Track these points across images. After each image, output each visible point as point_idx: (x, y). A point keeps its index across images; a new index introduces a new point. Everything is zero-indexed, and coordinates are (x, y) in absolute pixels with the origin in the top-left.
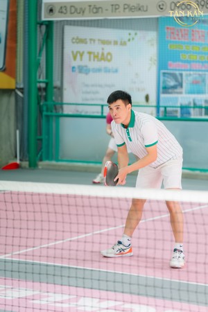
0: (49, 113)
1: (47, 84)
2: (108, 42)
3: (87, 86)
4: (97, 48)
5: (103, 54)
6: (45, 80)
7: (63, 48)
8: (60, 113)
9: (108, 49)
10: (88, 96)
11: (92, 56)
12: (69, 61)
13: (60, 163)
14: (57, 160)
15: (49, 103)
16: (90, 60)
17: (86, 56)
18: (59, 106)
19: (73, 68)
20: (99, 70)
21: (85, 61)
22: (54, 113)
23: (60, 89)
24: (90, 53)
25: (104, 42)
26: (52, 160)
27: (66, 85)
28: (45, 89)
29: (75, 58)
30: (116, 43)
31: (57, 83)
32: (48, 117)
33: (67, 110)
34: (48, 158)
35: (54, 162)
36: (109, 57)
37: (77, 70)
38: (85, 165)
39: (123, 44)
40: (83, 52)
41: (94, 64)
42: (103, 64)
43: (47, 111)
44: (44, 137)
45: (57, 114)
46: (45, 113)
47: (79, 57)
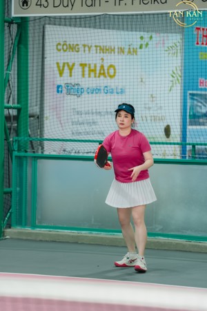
0: (22, 154)
1: (19, 110)
2: (110, 50)
3: (79, 113)
4: (93, 58)
5: (102, 67)
6: (16, 105)
7: (43, 58)
8: (39, 154)
9: (110, 59)
10: (81, 128)
11: (87, 69)
12: (53, 77)
13: (37, 230)
14: (34, 226)
15: (23, 138)
16: (83, 75)
17: (77, 70)
18: (36, 144)
19: (58, 87)
20: (96, 90)
21: (77, 77)
22: (29, 154)
23: (39, 118)
24: (83, 65)
25: (103, 50)
26: (26, 225)
27: (47, 113)
28: (16, 118)
29: (61, 74)
30: (121, 50)
31: (34, 109)
32: (19, 158)
33: (50, 148)
34: (19, 223)
35: (28, 229)
36: (112, 71)
37: (65, 91)
38: (75, 233)
39: (132, 52)
40: (74, 65)
41: (88, 82)
42: (102, 82)
43: (19, 150)
44: (14, 189)
45: (36, 155)
46: (15, 153)
47: (66, 71)
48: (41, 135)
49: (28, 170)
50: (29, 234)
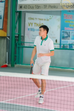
0: (19, 46)
1: (19, 35)
2: (42, 20)
3: (34, 36)
4: (38, 22)
5: (40, 24)
6: (18, 33)
7: (25, 22)
8: (23, 46)
11: (36, 24)
12: (27, 26)
13: (23, 65)
14: (22, 64)
15: (19, 42)
16: (35, 26)
17: (34, 25)
18: (23, 43)
19: (29, 29)
22: (21, 46)
23: (24, 37)
24: (35, 23)
25: (40, 19)
27: (26, 36)
28: (18, 37)
29: (29, 25)
30: (45, 20)
31: (22, 35)
32: (19, 47)
33: (26, 45)
34: (18, 63)
35: (21, 65)
37: (30, 30)
39: (48, 20)
40: (33, 23)
43: (19, 45)
44: (17, 55)
45: (22, 46)
46: (18, 46)
47: (31, 25)
48: (24, 41)
49: (21, 50)
50: (21, 66)
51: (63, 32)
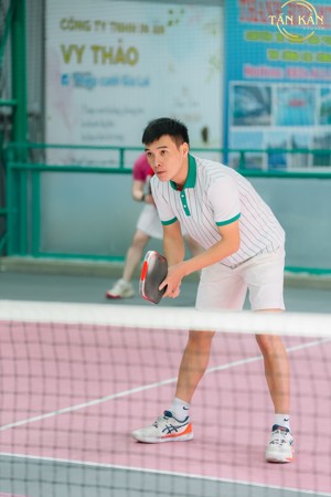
0: (20, 165)
1: (14, 108)
2: (131, 28)
3: (91, 111)
4: (109, 39)
5: (120, 51)
6: (10, 101)
7: (43, 39)
8: (40, 164)
9: (129, 40)
10: (94, 131)
11: (100, 54)
12: (56, 65)
13: (41, 260)
14: (36, 253)
15: (20, 144)
16: (96, 61)
17: (88, 55)
18: (37, 150)
19: (65, 77)
20: (112, 82)
21: (88, 64)
22: (28, 165)
23: (40, 118)
24: (95, 49)
25: (120, 27)
26: (27, 252)
27: (50, 111)
28: (12, 118)
29: (67, 58)
30: (145, 29)
31: (33, 106)
32: (17, 172)
33: (54, 158)
34: (18, 250)
35: (29, 259)
36: (132, 56)
37: (71, 81)
38: (89, 262)
39: (159, 30)
40: (83, 48)
41: (103, 70)
42: (121, 70)
43: (16, 159)
44: (10, 209)
45: (35, 166)
46: (11, 164)
47: (74, 56)
48: (43, 138)
49: (28, 187)
50: (32, 265)
51: (236, 87)
